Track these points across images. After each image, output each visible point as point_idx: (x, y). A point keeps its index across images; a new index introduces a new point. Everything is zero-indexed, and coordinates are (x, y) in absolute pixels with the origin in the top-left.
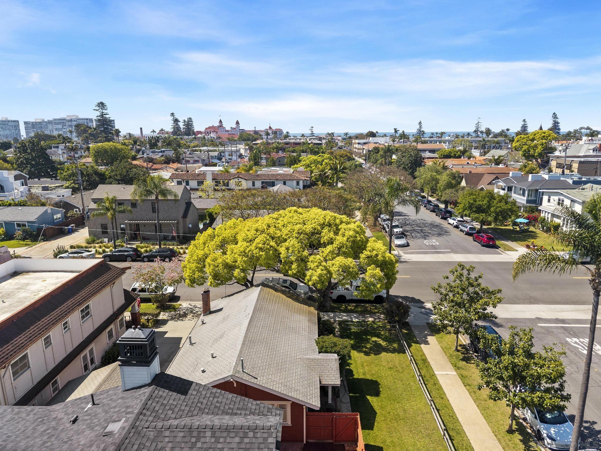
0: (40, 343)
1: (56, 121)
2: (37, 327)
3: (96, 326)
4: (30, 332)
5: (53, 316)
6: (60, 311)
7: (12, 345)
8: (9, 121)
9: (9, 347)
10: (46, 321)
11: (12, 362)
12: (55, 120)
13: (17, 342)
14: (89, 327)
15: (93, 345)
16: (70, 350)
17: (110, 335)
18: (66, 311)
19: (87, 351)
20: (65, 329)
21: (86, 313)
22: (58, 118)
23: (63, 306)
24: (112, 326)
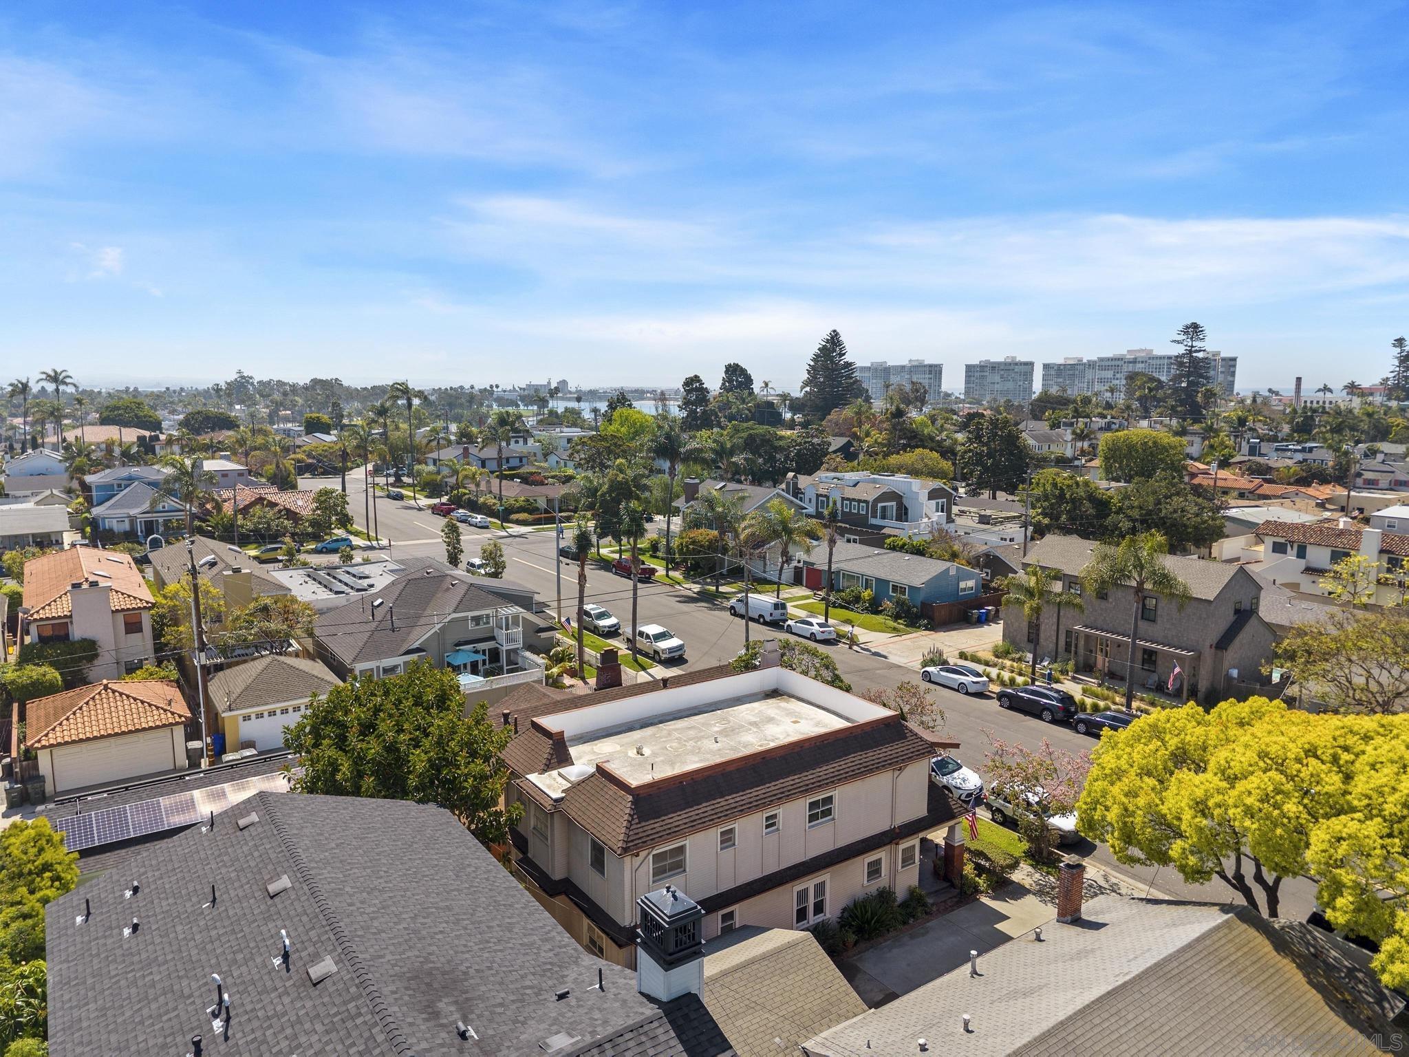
0: (713, 835)
1: (1103, 363)
2: (713, 807)
3: (842, 842)
4: (697, 812)
5: (749, 796)
6: (763, 791)
7: (662, 823)
8: (1016, 364)
9: (656, 825)
10: (733, 801)
11: (655, 852)
12: (1101, 360)
13: (671, 821)
14: (824, 839)
15: (825, 877)
16: (772, 868)
17: (874, 870)
18: (775, 795)
19: (809, 883)
20: (767, 827)
21: (821, 811)
22: (1110, 355)
23: (773, 783)
24: (881, 854)
